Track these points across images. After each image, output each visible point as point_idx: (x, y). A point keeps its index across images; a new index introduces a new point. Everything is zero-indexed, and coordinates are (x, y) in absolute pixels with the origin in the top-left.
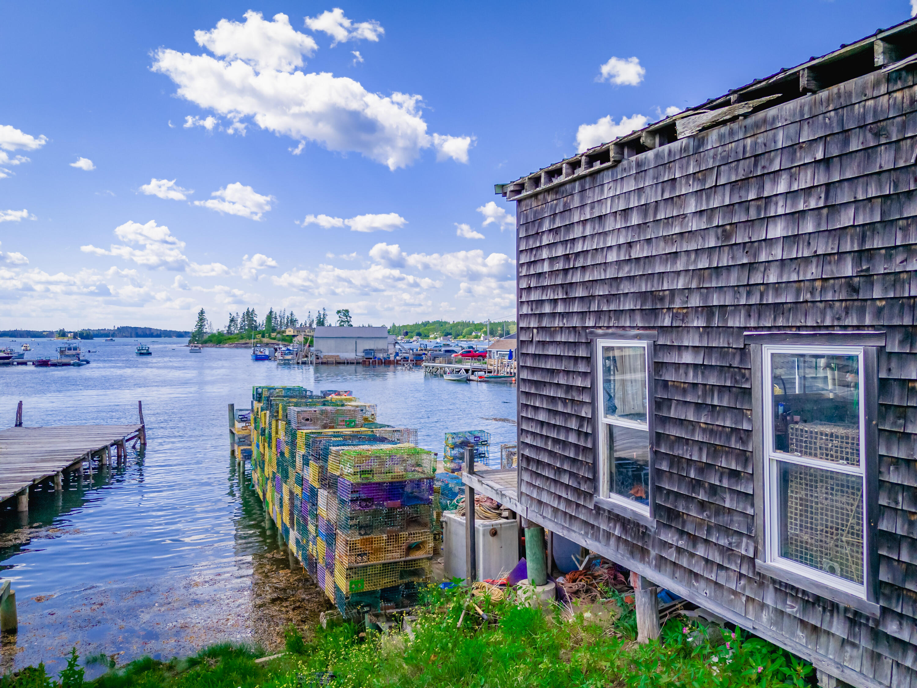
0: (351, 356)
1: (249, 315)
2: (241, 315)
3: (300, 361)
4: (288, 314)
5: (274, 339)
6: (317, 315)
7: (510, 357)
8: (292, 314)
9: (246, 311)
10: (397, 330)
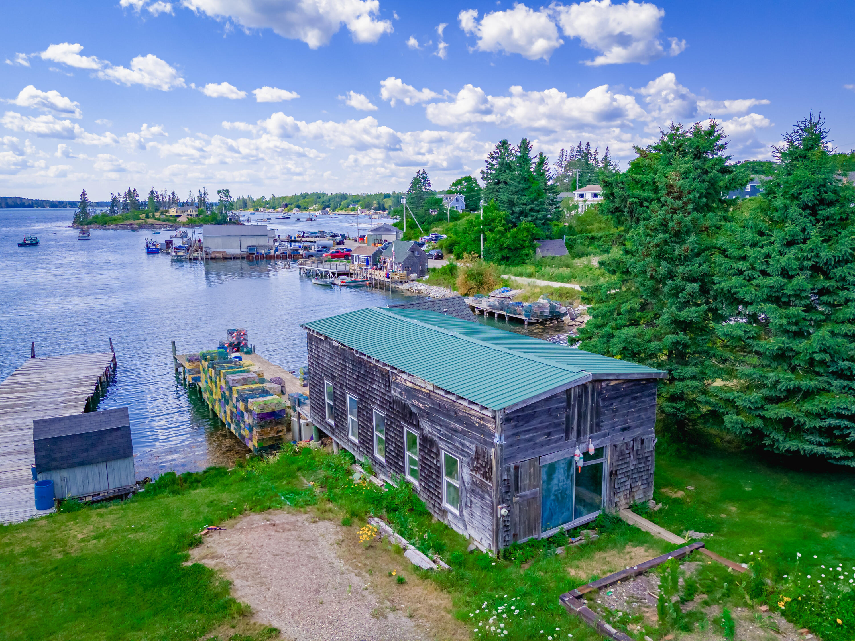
0: (236, 251)
1: (131, 195)
2: (123, 195)
3: (192, 257)
4: (169, 193)
5: (158, 219)
6: (198, 194)
7: (367, 264)
8: (173, 193)
9: (127, 191)
10: (277, 202)
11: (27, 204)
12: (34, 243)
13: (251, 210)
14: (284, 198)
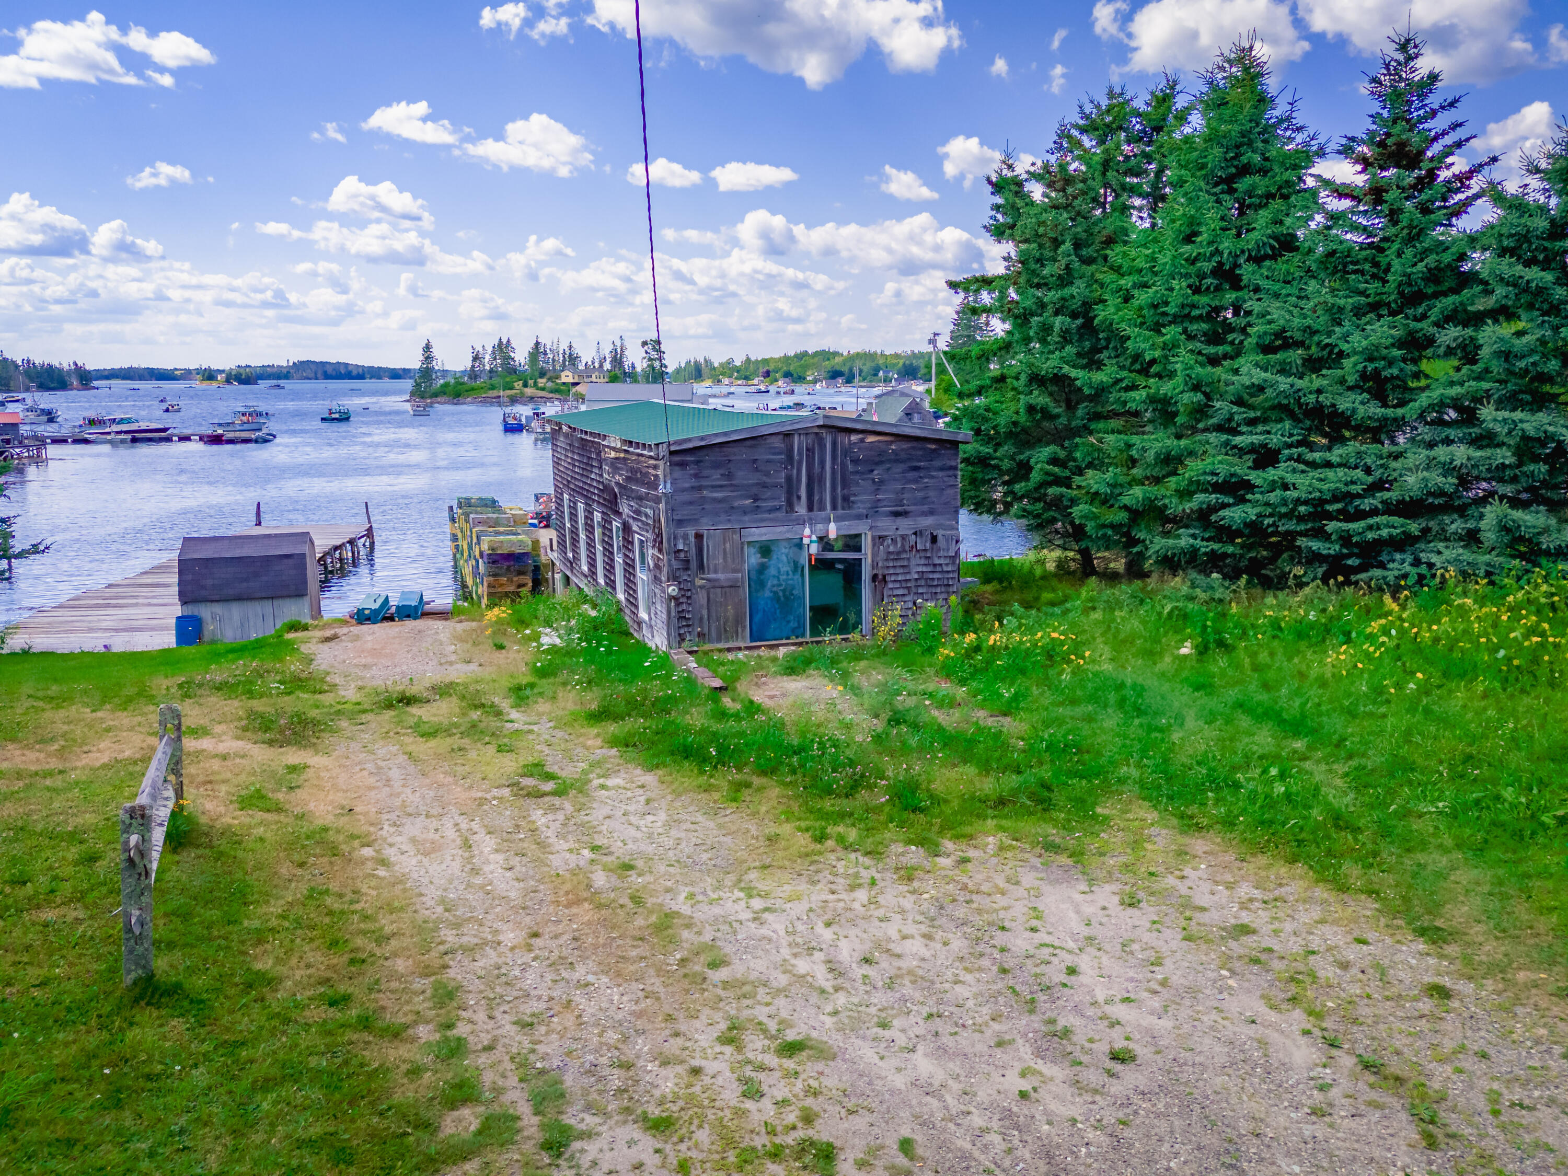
1: (503, 348)
2: (489, 349)
5: (543, 389)
6: (611, 347)
8: (571, 347)
9: (497, 342)
10: (752, 367)
11: (355, 373)
12: (344, 418)
13: (708, 383)
14: (765, 361)
